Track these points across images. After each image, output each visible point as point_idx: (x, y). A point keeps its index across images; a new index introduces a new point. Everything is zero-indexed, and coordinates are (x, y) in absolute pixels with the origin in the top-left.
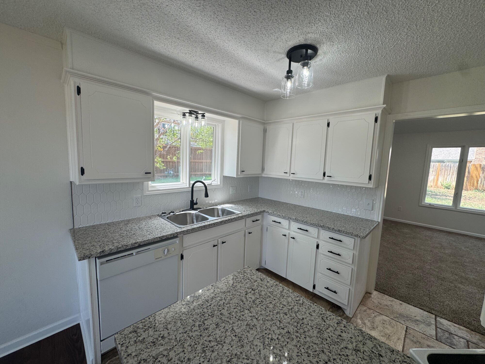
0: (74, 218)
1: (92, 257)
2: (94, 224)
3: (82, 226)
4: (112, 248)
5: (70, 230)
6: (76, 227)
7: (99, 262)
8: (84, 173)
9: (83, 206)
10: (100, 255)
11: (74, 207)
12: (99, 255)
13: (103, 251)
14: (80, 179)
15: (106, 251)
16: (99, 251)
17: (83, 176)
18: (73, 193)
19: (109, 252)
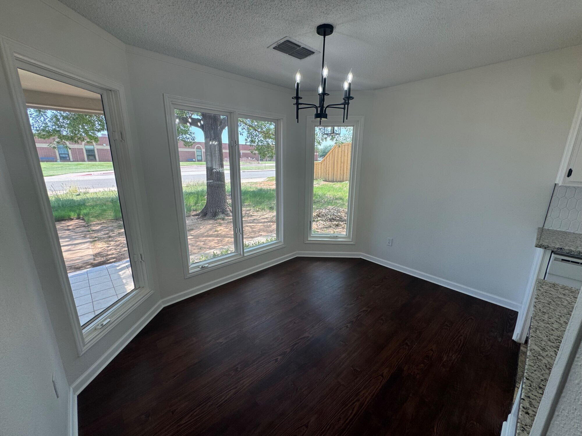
0: (547, 218)
1: (548, 249)
2: (566, 231)
3: (552, 229)
4: (573, 250)
5: (539, 228)
6: (546, 227)
7: (553, 257)
8: (571, 175)
9: (561, 210)
10: (557, 250)
11: (550, 208)
12: (555, 250)
13: (561, 248)
14: (564, 181)
15: (565, 250)
16: (557, 247)
17: (569, 177)
18: (554, 194)
19: (568, 251)
